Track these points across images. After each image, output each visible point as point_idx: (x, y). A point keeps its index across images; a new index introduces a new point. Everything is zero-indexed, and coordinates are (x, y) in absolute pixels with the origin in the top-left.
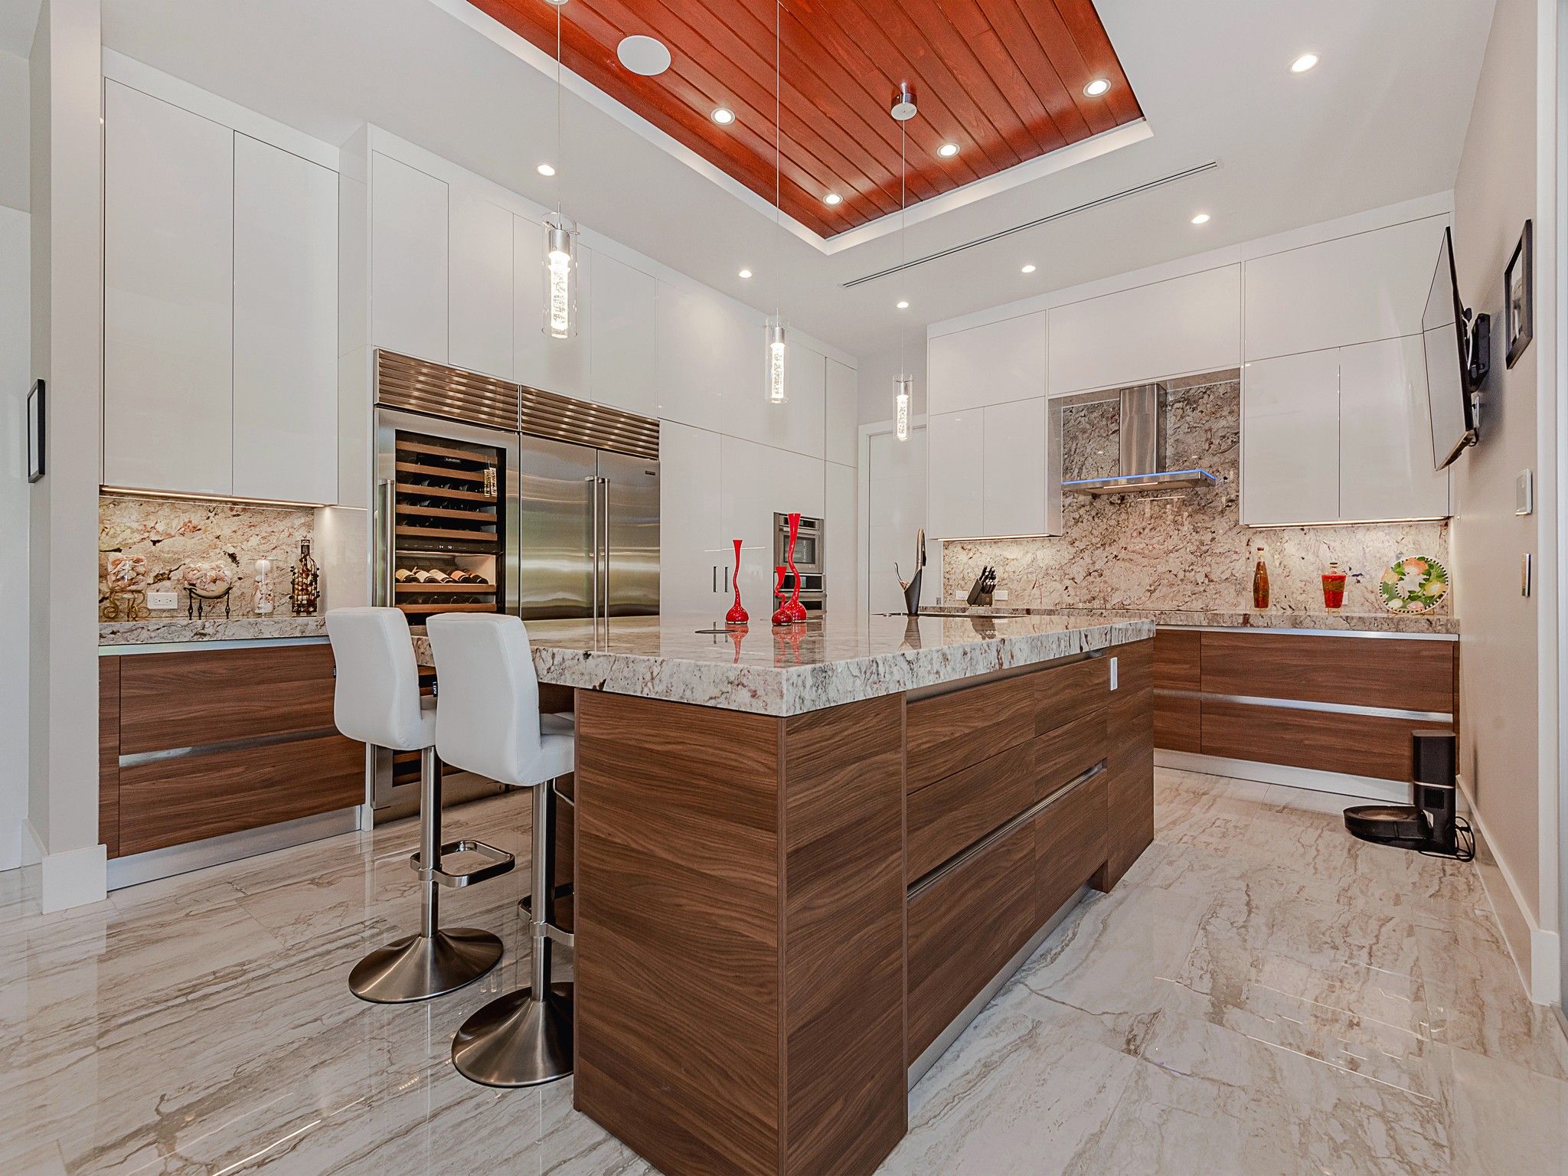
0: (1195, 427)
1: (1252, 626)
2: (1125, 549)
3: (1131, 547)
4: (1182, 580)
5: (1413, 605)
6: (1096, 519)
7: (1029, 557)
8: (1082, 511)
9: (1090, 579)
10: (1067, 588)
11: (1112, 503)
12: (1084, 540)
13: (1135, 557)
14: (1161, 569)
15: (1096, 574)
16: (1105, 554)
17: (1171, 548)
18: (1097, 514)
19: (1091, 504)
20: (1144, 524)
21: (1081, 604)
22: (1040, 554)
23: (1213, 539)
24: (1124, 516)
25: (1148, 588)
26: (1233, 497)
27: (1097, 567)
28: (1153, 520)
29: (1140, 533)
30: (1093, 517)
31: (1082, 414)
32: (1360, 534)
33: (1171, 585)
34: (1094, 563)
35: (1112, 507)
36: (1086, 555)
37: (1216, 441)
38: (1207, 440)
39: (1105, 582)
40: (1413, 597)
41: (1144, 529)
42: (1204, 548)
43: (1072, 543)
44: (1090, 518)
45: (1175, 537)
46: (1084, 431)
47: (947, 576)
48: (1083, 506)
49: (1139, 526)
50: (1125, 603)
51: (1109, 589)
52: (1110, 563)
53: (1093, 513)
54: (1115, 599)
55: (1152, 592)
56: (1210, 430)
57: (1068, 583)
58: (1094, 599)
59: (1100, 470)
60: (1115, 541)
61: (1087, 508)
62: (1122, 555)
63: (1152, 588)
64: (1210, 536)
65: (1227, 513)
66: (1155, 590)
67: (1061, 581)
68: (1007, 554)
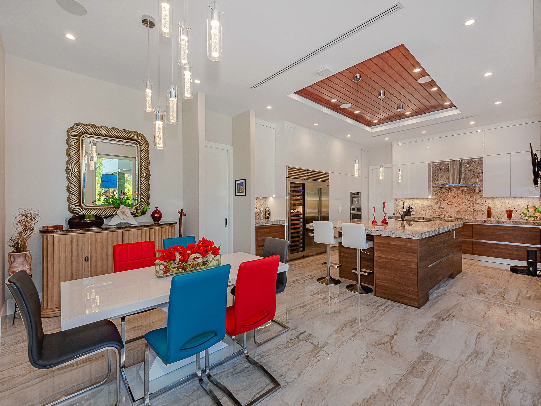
0: (470, 171)
1: (487, 223)
2: (450, 202)
3: (452, 201)
4: (467, 210)
5: (531, 218)
6: (442, 194)
7: (422, 203)
8: (437, 191)
9: (440, 209)
10: (433, 212)
11: (446, 190)
12: (438, 199)
13: (453, 204)
14: (461, 207)
15: (442, 208)
16: (444, 203)
17: (463, 202)
18: (442, 192)
19: (440, 190)
20: (456, 195)
21: (437, 216)
22: (425, 203)
23: (476, 200)
24: (450, 193)
25: (457, 212)
26: (481, 189)
27: (442, 206)
28: (458, 194)
29: (455, 198)
30: (441, 193)
31: (437, 166)
32: (517, 200)
33: (464, 212)
34: (441, 205)
35: (446, 191)
36: (439, 203)
37: (476, 174)
38: (474, 174)
39: (444, 210)
40: (531, 216)
41: (456, 197)
42: (473, 202)
43: (435, 200)
44: (440, 193)
45: (465, 199)
46: (438, 170)
47: (397, 208)
48: (438, 190)
49: (454, 196)
50: (450, 216)
51: (446, 212)
52: (446, 205)
53: (441, 192)
54: (447, 215)
55: (458, 213)
56: (475, 171)
57: (433, 210)
58: (441, 215)
59: (443, 181)
60: (447, 200)
61: (439, 191)
63: (458, 212)
64: (475, 199)
65: (479, 193)
66: (459, 213)
67: (431, 210)
68: (415, 202)
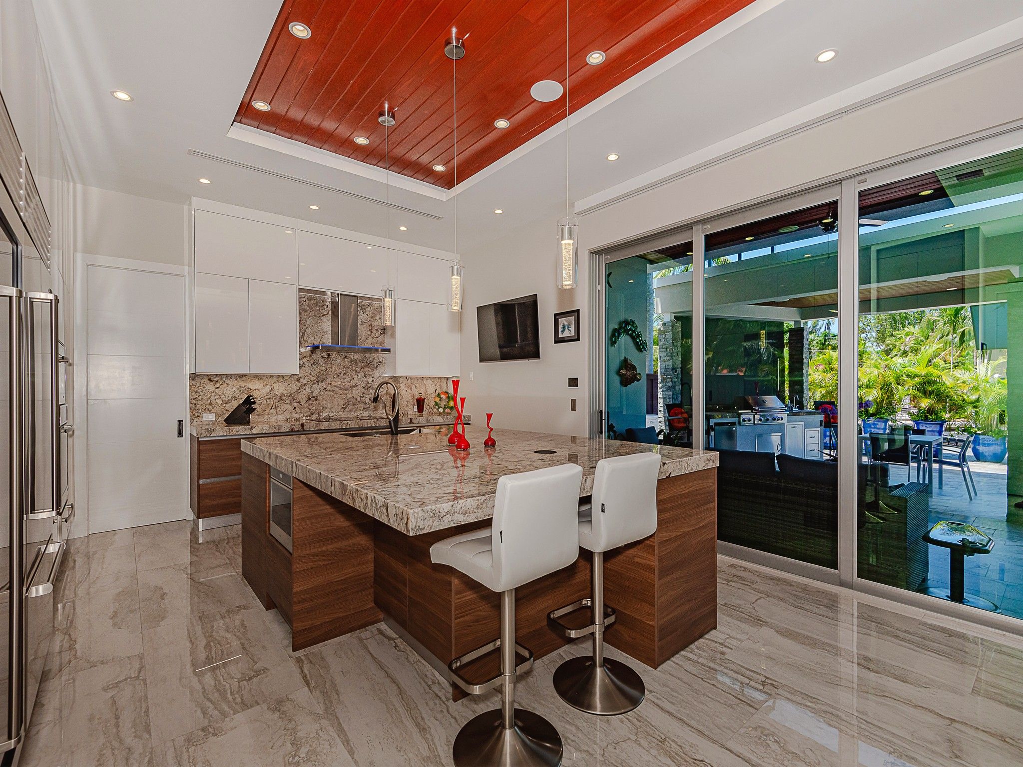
0: (365, 322)
2: (331, 384)
3: (333, 383)
4: (359, 402)
5: (447, 411)
6: (313, 366)
7: (268, 388)
8: (305, 360)
9: (311, 402)
10: (295, 408)
11: (322, 357)
12: (306, 378)
13: (336, 389)
14: (349, 396)
15: (313, 399)
16: (319, 387)
17: (354, 384)
18: (314, 363)
19: (310, 356)
20: (340, 370)
21: (304, 418)
22: (276, 386)
23: (373, 381)
24: (329, 365)
25: (343, 406)
26: (381, 361)
27: (314, 395)
28: (345, 369)
29: (338, 376)
30: (312, 364)
31: (304, 299)
33: (354, 405)
34: (312, 392)
35: (322, 360)
36: (307, 387)
37: (374, 331)
38: (370, 330)
39: (319, 404)
41: (340, 374)
42: (369, 385)
43: (298, 380)
44: (310, 365)
45: (356, 379)
46: (306, 310)
47: (194, 402)
48: (305, 357)
50: (330, 416)
51: (321, 408)
52: (322, 393)
53: (312, 362)
54: (324, 415)
55: (344, 409)
56: (371, 325)
57: (295, 405)
58: (312, 414)
59: (316, 336)
60: (324, 379)
61: (308, 358)
62: (329, 388)
63: (345, 406)
64: (371, 379)
65: (378, 368)
66: (346, 407)
67: (291, 404)
68: (250, 386)
